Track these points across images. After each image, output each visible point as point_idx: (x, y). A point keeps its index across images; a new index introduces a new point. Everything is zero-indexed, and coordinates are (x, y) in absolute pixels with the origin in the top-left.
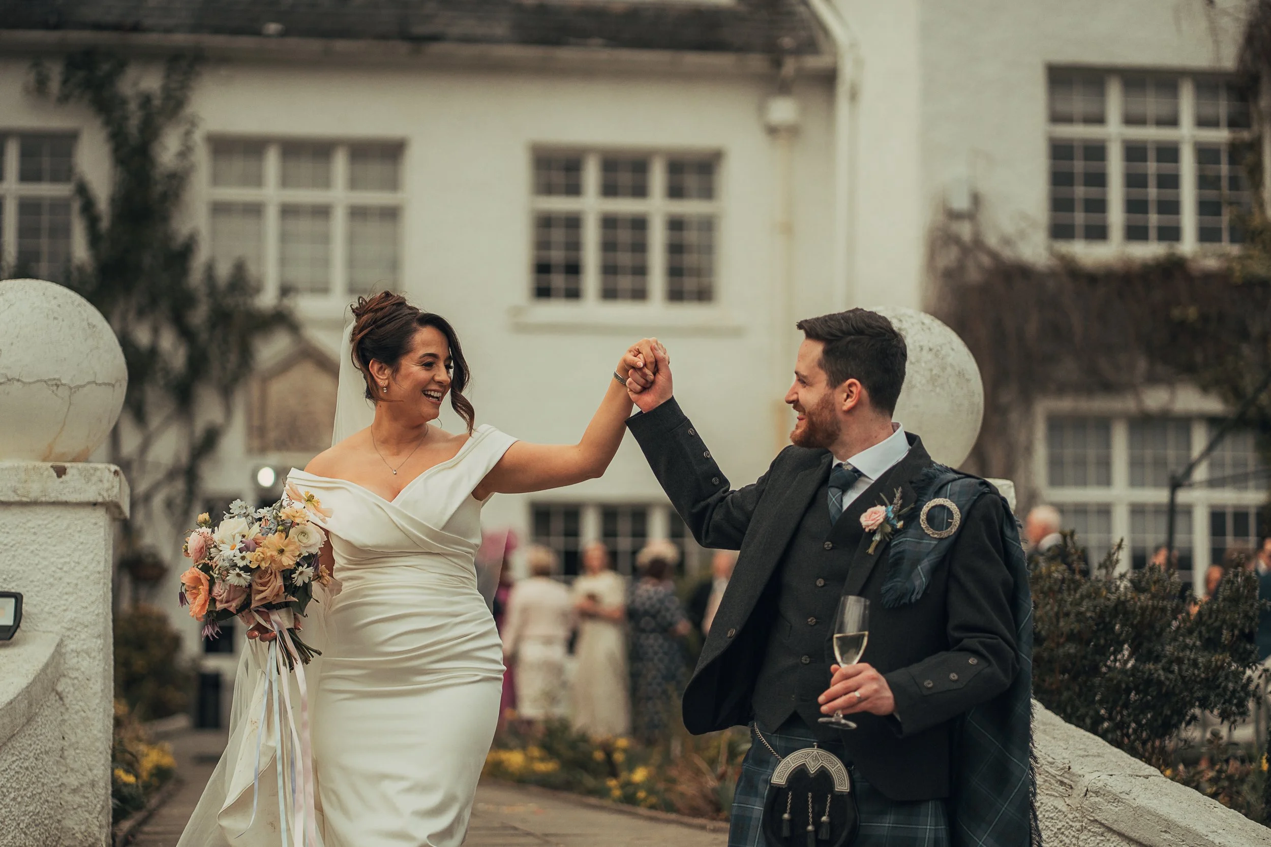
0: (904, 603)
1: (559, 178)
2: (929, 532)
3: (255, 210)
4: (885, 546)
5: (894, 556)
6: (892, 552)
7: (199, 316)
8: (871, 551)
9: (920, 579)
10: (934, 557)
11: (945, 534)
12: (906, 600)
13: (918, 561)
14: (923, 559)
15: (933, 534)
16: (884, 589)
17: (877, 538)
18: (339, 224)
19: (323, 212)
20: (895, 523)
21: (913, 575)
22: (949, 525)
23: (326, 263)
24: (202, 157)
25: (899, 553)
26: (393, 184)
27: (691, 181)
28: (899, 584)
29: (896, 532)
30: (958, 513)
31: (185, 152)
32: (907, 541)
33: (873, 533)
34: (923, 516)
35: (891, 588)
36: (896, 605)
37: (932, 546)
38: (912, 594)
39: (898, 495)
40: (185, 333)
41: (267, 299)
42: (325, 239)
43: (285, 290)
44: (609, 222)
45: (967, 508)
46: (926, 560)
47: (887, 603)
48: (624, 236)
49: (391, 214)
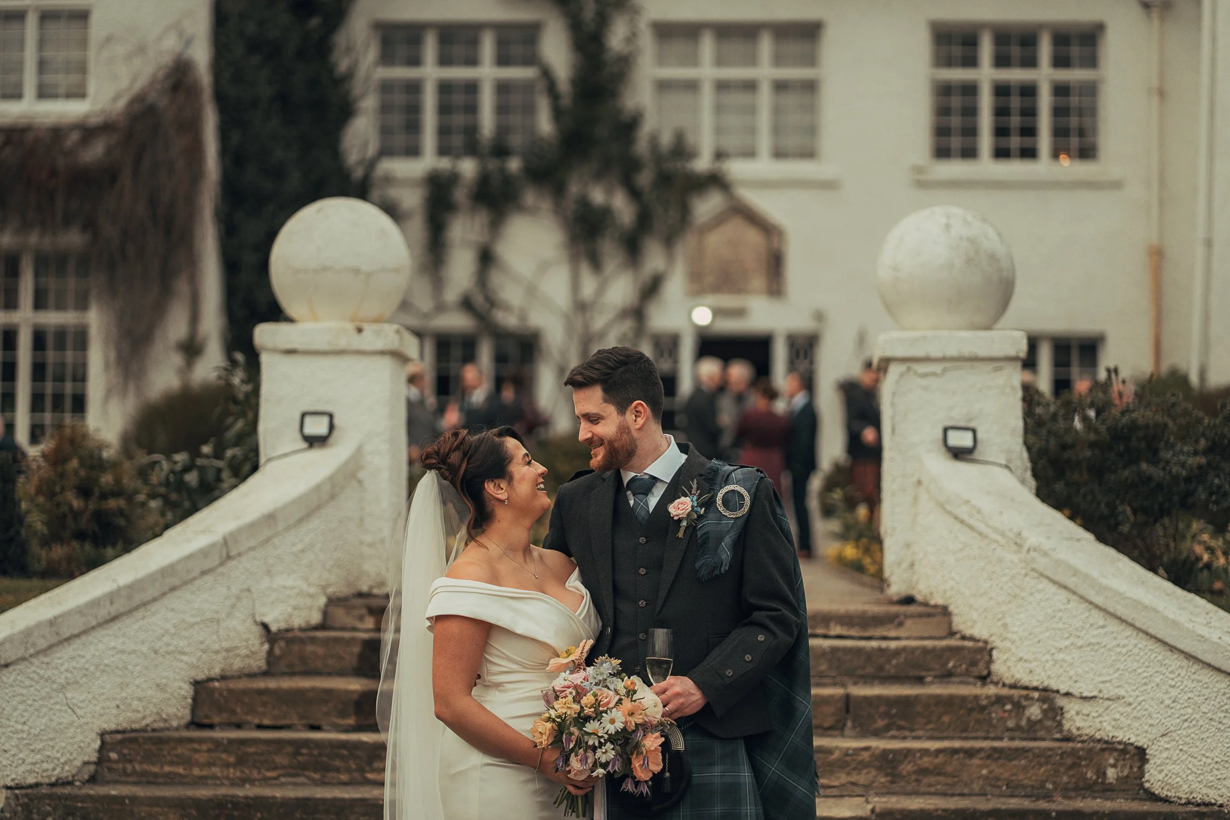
0: (716, 575)
1: (957, 51)
2: (727, 514)
3: (692, 86)
4: (692, 529)
5: (701, 536)
6: (699, 534)
7: (645, 179)
8: (681, 534)
9: (725, 553)
10: (734, 533)
11: (739, 514)
12: (717, 572)
13: (720, 540)
14: (725, 537)
15: (730, 515)
16: (698, 565)
17: (684, 523)
18: (765, 97)
19: (750, 86)
20: (699, 510)
21: (718, 551)
22: (742, 506)
23: (752, 131)
24: (647, 42)
25: (706, 533)
26: (811, 60)
27: (1075, 51)
28: (709, 559)
29: (700, 517)
30: (748, 495)
31: (632, 38)
32: (709, 523)
33: (680, 520)
34: (719, 501)
35: (703, 564)
36: (710, 578)
37: (731, 524)
38: (721, 567)
39: (695, 486)
40: (634, 193)
41: (702, 164)
42: (752, 110)
43: (720, 155)
44: (1001, 90)
45: (753, 490)
46: (727, 537)
47: (703, 576)
48: (1015, 102)
49: (810, 87)
